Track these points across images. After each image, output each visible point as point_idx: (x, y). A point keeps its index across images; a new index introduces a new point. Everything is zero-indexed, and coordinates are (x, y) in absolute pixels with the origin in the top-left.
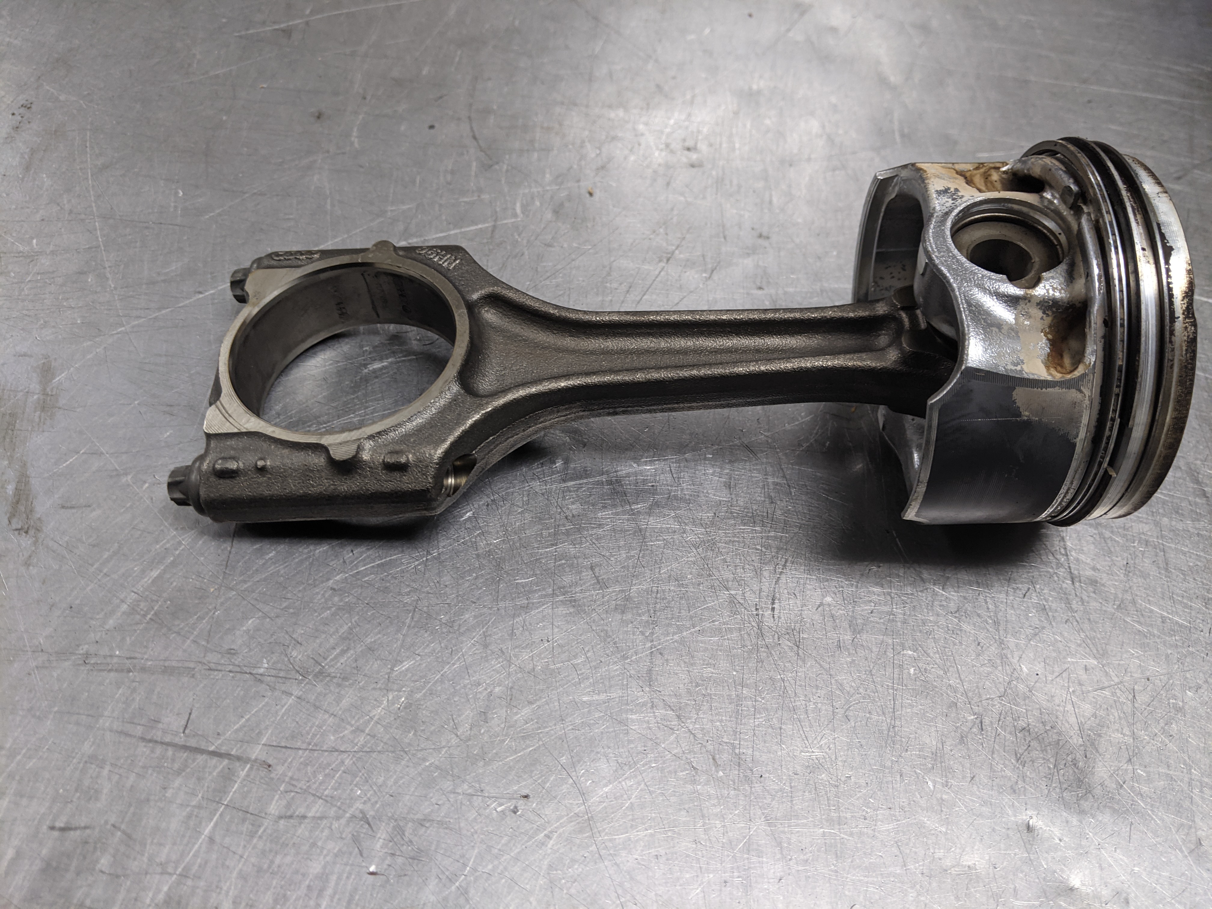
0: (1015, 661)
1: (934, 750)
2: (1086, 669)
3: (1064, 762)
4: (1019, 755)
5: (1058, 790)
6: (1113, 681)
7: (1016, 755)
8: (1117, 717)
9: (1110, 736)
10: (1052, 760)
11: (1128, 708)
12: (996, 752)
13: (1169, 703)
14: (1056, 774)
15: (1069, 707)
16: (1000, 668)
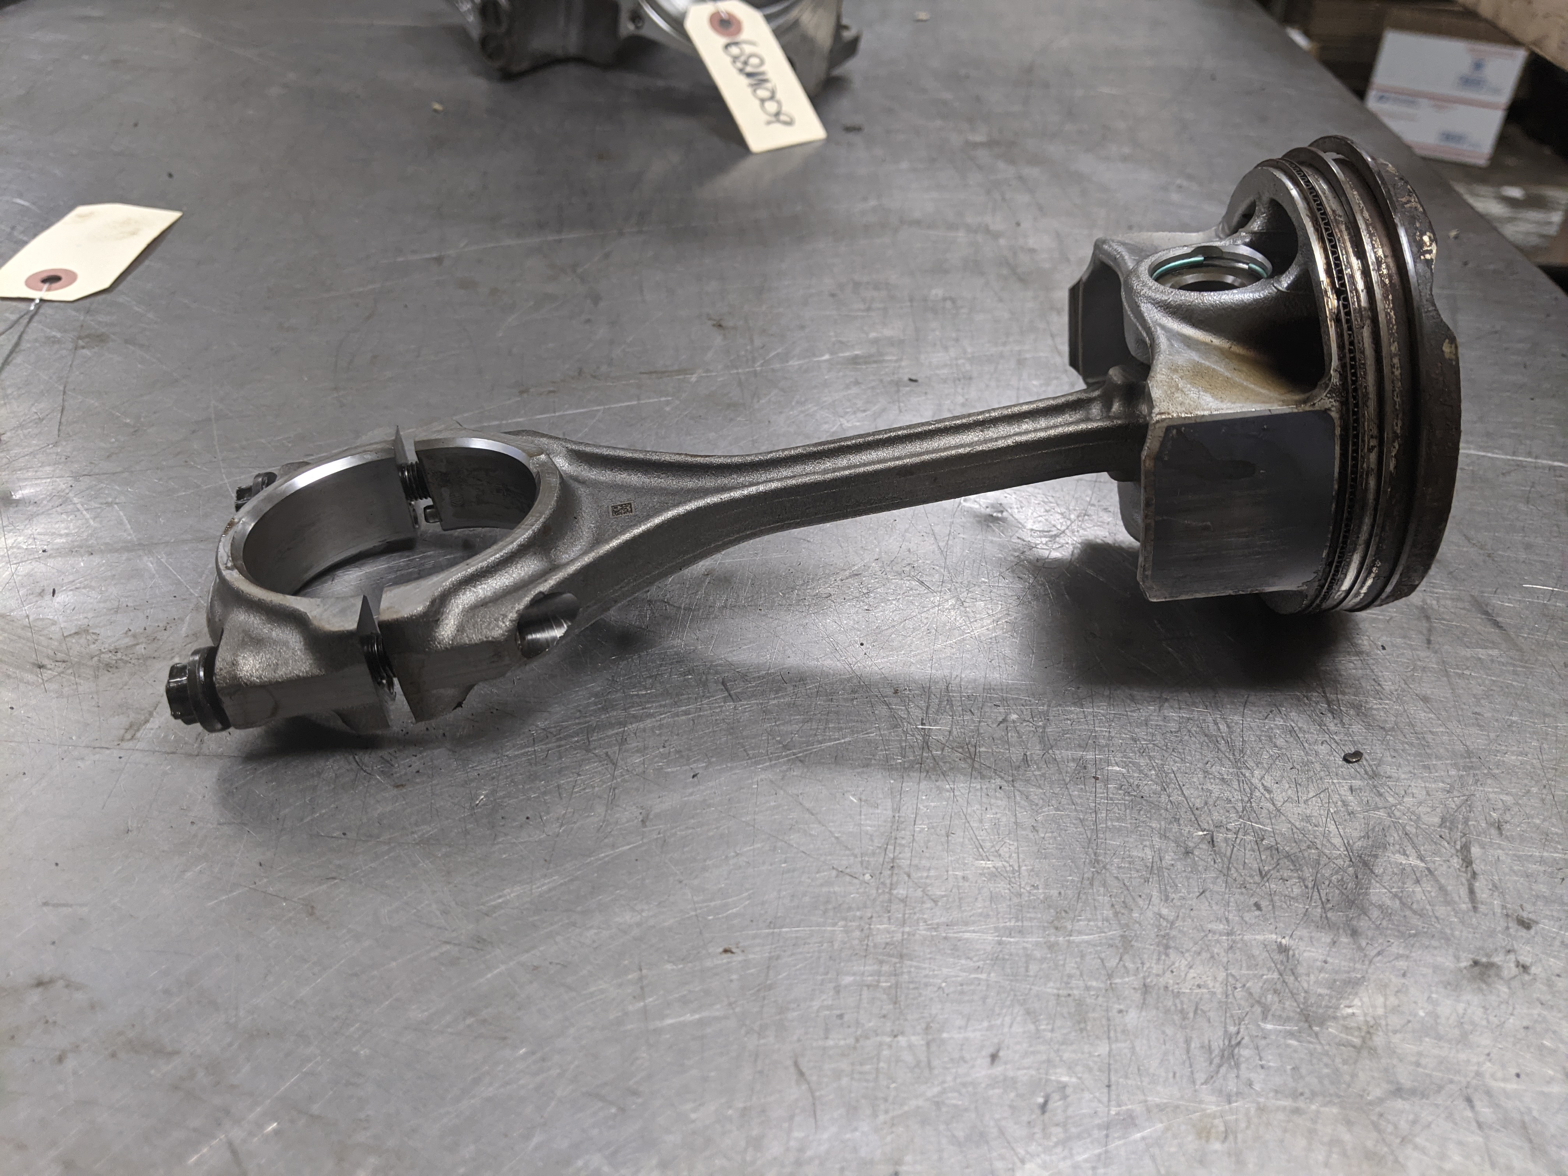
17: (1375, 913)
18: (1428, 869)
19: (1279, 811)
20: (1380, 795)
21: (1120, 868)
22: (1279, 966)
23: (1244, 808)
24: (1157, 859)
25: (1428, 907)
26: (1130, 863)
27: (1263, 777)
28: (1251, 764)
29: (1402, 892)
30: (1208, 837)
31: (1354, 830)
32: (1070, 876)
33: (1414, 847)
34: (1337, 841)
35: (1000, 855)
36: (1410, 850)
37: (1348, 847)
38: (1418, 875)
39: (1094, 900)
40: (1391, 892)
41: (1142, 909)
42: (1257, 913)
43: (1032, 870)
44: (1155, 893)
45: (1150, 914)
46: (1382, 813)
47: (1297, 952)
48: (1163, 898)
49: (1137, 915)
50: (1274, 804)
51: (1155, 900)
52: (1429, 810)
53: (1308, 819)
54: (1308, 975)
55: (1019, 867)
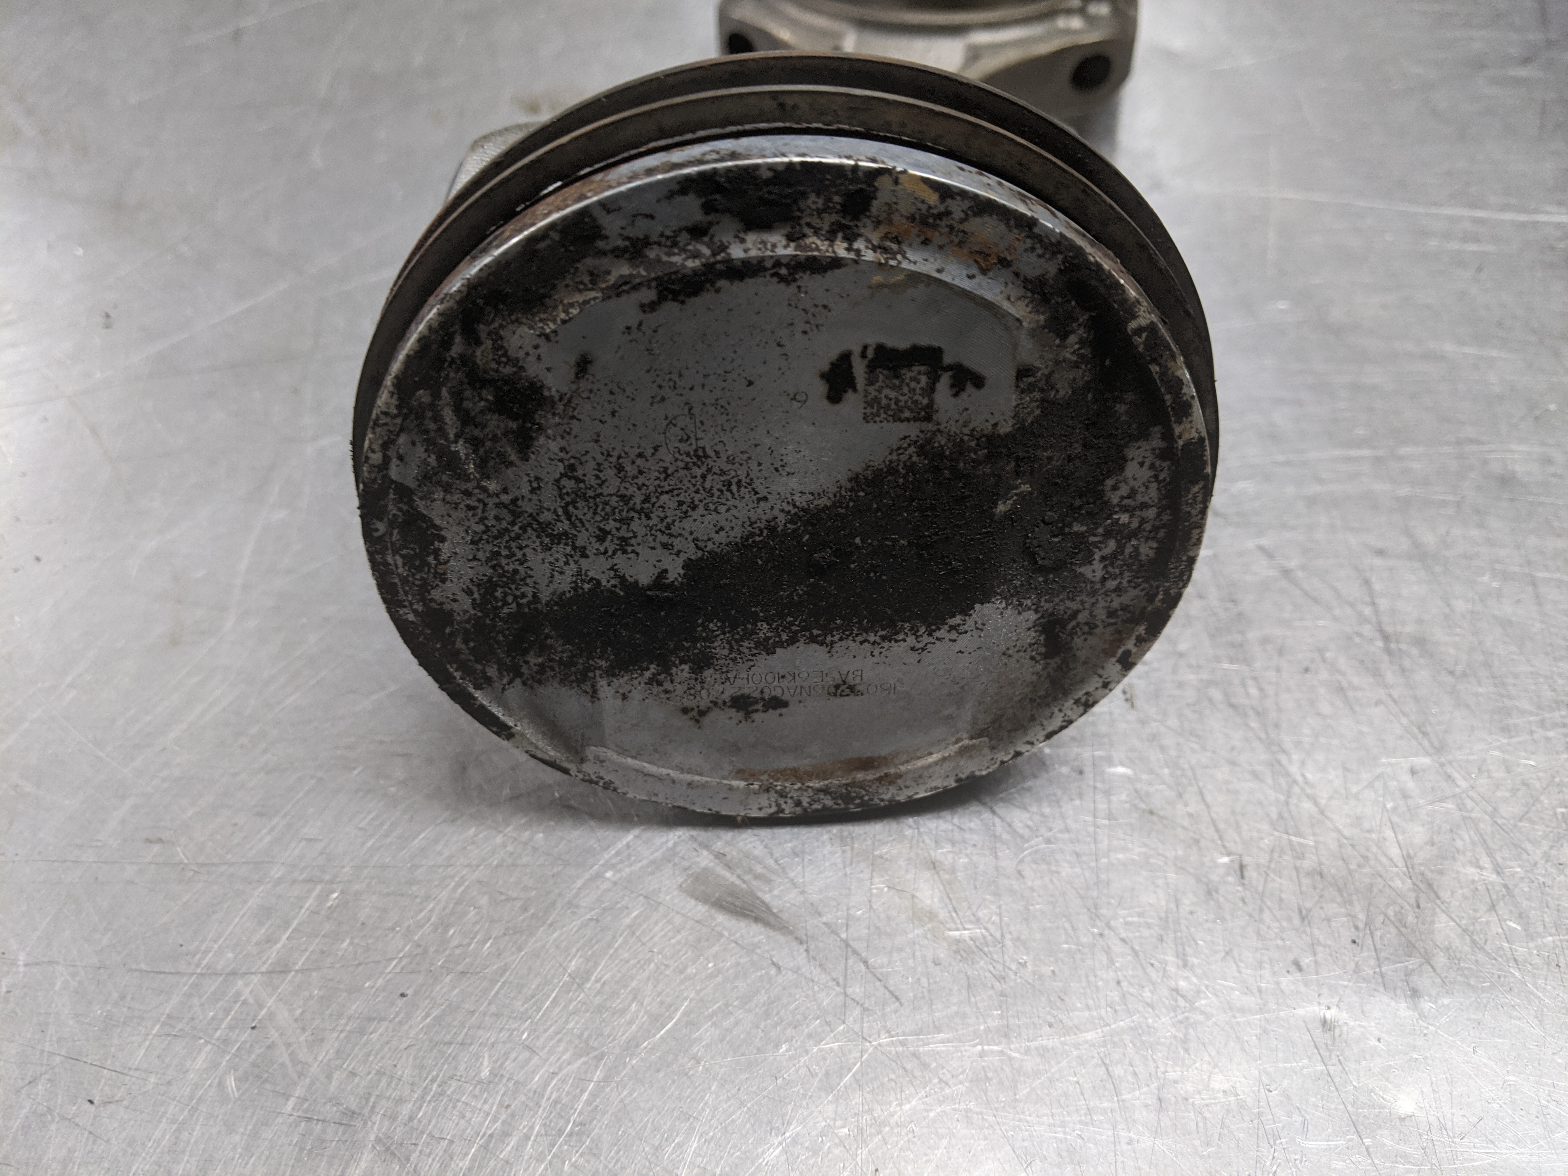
0: (1294, 769)
1: (1163, 915)
2: (1413, 772)
3: (1381, 918)
4: (1304, 912)
5: (1373, 962)
6: (1458, 786)
7: (1300, 912)
8: (1468, 840)
9: (1458, 872)
10: (1362, 916)
11: (1486, 827)
12: (1266, 910)
13: (1555, 814)
14: (1369, 937)
15: (1389, 833)
16: (1270, 781)
17: (1441, 960)
18: (1506, 886)
19: (1322, 813)
20: (1449, 777)
21: (1127, 923)
22: (1322, 1052)
23: (1280, 816)
24: (1172, 906)
25: (1506, 945)
26: (1140, 915)
27: (1303, 763)
28: (1288, 745)
29: (1473, 924)
30: (1236, 866)
31: (1418, 833)
32: (1067, 943)
33: (1490, 853)
34: (1394, 852)
35: (978, 920)
36: (1485, 861)
37: (1408, 858)
38: (1494, 897)
39: (1095, 976)
40: (1460, 926)
41: (1153, 983)
42: (1298, 975)
43: (1018, 939)
44: (1171, 958)
45: (1165, 992)
46: (1450, 805)
47: (1345, 1028)
48: (1180, 963)
49: (1149, 994)
50: (1316, 804)
51: (1172, 969)
52: (1507, 795)
53: (1358, 820)
54: (1358, 1062)
55: (1002, 936)
